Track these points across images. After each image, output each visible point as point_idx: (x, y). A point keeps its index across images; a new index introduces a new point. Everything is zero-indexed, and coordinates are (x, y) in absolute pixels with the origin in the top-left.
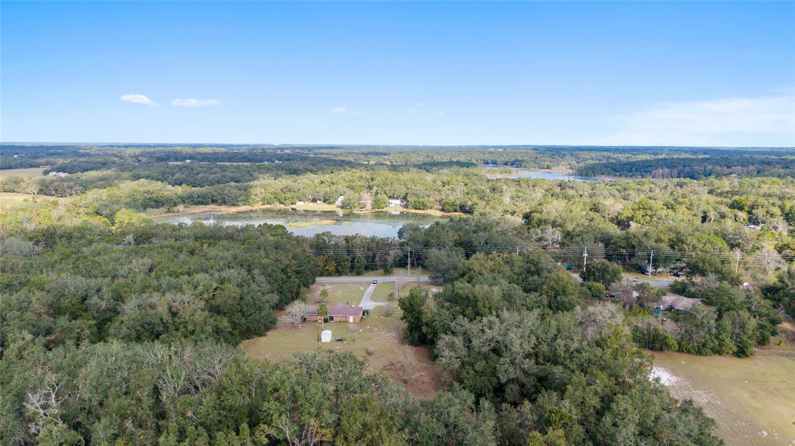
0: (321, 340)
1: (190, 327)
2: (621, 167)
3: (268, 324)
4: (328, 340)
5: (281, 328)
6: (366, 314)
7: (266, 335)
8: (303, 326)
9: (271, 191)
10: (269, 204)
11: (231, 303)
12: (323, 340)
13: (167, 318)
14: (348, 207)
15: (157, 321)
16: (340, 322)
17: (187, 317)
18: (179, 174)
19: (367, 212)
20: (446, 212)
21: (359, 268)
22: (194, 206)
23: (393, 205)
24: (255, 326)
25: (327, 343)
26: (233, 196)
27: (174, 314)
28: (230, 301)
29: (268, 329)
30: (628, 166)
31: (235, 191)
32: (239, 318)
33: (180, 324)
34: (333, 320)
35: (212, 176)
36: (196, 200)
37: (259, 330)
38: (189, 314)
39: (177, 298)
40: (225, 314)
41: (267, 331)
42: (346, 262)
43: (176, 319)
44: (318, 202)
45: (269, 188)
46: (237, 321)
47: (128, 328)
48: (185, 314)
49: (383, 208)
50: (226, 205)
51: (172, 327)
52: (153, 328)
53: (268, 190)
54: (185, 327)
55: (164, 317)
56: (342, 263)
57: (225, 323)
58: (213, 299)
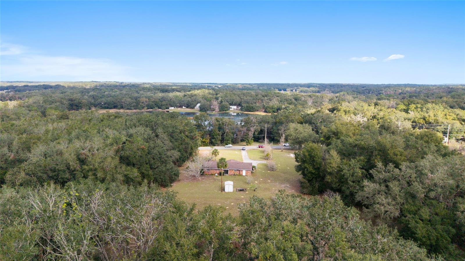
0: (224, 191)
1: (100, 175)
2: (363, 91)
3: (173, 176)
4: (232, 191)
5: (184, 180)
6: (254, 169)
7: (171, 186)
8: (203, 179)
9: (152, 101)
10: (151, 108)
11: (140, 154)
12: (226, 190)
13: (74, 164)
14: (204, 110)
15: (62, 167)
16: (234, 175)
17: (97, 164)
18: (92, 92)
19: (216, 113)
20: (267, 113)
21: (228, 140)
22: (102, 110)
23: (232, 109)
24: (162, 177)
25: (230, 192)
26: (128, 103)
27: (82, 161)
28: (139, 153)
29: (172, 181)
30: (367, 91)
31: (129, 100)
32: (147, 169)
33: (88, 171)
34: (227, 173)
35: (114, 93)
36: (103, 106)
37: (165, 181)
38: (99, 160)
39: (86, 145)
40: (134, 165)
41: (171, 183)
42: (218, 137)
43: (85, 167)
44: (184, 107)
45: (151, 99)
46: (145, 172)
47: (27, 174)
48: (95, 161)
49: (226, 111)
50: (124, 109)
51: (79, 174)
52: (58, 175)
53: (150, 100)
54: (95, 175)
55: (71, 164)
56: (215, 137)
57: (135, 173)
58: (122, 150)
